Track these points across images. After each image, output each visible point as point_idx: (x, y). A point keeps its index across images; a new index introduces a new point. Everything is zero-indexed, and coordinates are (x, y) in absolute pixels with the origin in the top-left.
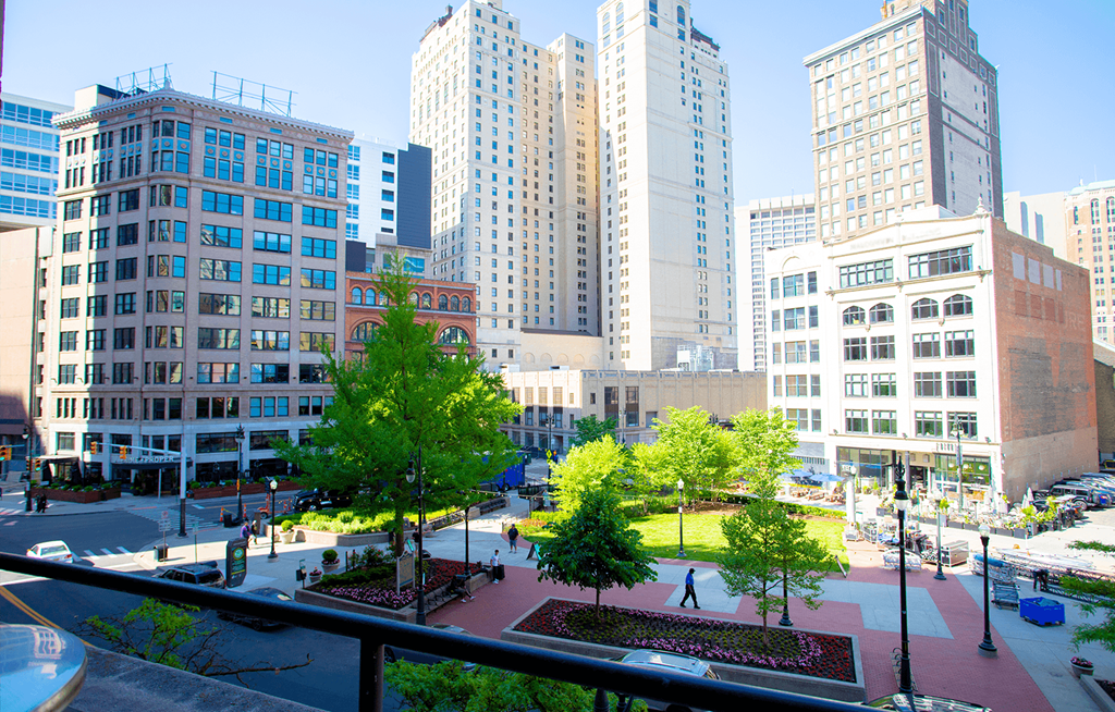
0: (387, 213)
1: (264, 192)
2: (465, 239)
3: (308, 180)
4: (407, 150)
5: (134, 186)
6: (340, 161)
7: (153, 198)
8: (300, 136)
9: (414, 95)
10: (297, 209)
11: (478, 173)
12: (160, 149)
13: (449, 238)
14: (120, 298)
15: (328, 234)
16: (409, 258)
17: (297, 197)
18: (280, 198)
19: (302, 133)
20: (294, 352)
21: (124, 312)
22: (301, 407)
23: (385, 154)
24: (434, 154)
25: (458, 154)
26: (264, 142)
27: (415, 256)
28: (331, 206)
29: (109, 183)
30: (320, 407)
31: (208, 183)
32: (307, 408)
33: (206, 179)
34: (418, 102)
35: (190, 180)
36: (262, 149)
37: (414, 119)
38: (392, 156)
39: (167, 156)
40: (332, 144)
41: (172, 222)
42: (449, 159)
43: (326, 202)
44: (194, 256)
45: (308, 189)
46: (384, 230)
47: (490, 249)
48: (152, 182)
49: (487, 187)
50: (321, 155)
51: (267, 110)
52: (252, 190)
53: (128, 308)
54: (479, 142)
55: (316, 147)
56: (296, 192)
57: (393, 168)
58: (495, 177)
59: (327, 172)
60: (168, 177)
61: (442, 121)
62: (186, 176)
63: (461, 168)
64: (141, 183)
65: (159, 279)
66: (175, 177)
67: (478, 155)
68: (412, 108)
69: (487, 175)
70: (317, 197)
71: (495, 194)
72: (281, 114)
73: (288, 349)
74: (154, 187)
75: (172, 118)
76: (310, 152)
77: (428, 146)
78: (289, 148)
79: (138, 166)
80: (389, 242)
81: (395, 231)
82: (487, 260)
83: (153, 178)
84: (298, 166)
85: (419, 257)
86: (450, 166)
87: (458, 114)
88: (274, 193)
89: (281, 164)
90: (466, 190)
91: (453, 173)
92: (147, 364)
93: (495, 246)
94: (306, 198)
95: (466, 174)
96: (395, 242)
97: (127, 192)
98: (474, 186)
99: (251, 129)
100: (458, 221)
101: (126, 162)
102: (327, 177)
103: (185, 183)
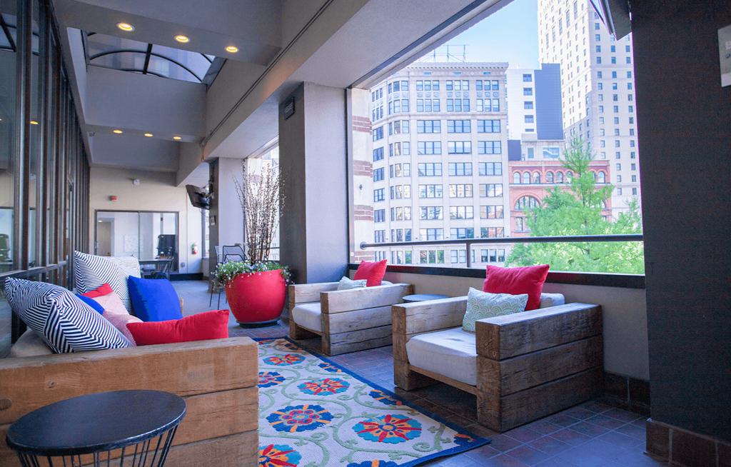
0: (528, 118)
1: (452, 115)
2: (590, 129)
3: (480, 102)
4: (540, 68)
5: (380, 125)
6: (500, 85)
7: (390, 130)
8: (472, 73)
9: (540, 28)
10: (474, 123)
11: (600, 74)
12: (392, 100)
13: (577, 130)
14: (376, 192)
15: (495, 137)
16: (548, 149)
17: (473, 115)
18: (463, 118)
19: (474, 71)
20: (477, 219)
21: (379, 200)
22: (482, 257)
23: (525, 76)
24: (561, 67)
25: (581, 64)
26: (449, 83)
27: (551, 146)
28: (496, 118)
29: (382, 119)
30: (495, 257)
31: (419, 115)
32: (486, 257)
33: (419, 113)
34: (545, 32)
35: (410, 116)
36: (450, 87)
37: (542, 46)
38: (530, 76)
39: (397, 103)
40: (493, 74)
41: (402, 143)
42: (574, 69)
43: (493, 115)
44: (414, 163)
45: (480, 108)
46: (527, 130)
47: (613, 133)
48: (390, 121)
49: (608, 85)
50: (487, 83)
51: (451, 61)
52: (445, 115)
53: (380, 198)
54: (599, 49)
55: (483, 79)
56: (472, 111)
57: (532, 85)
58: (614, 75)
59: (491, 94)
60: (398, 116)
61: (566, 41)
62: (407, 113)
63: (585, 74)
64: (384, 123)
65: (397, 179)
66: (402, 115)
67: (599, 60)
68: (540, 37)
69: (607, 74)
70: (486, 113)
71: (615, 88)
72: (460, 62)
73: (473, 218)
74: (390, 124)
75: (398, 80)
76: (479, 83)
77: (556, 62)
78: (466, 83)
79: (382, 113)
80: (531, 139)
81: (535, 130)
82: (611, 142)
83: (390, 118)
84: (473, 94)
85: (555, 146)
86: (575, 74)
87: (580, 30)
88: (459, 115)
89: (462, 95)
90: (589, 89)
91: (577, 79)
92: (392, 230)
93: (617, 130)
94: (479, 115)
95: (589, 77)
96: (536, 138)
97: (377, 129)
98: (597, 85)
99: (442, 76)
100: (584, 115)
101: (375, 112)
102: (492, 97)
103: (407, 118)
